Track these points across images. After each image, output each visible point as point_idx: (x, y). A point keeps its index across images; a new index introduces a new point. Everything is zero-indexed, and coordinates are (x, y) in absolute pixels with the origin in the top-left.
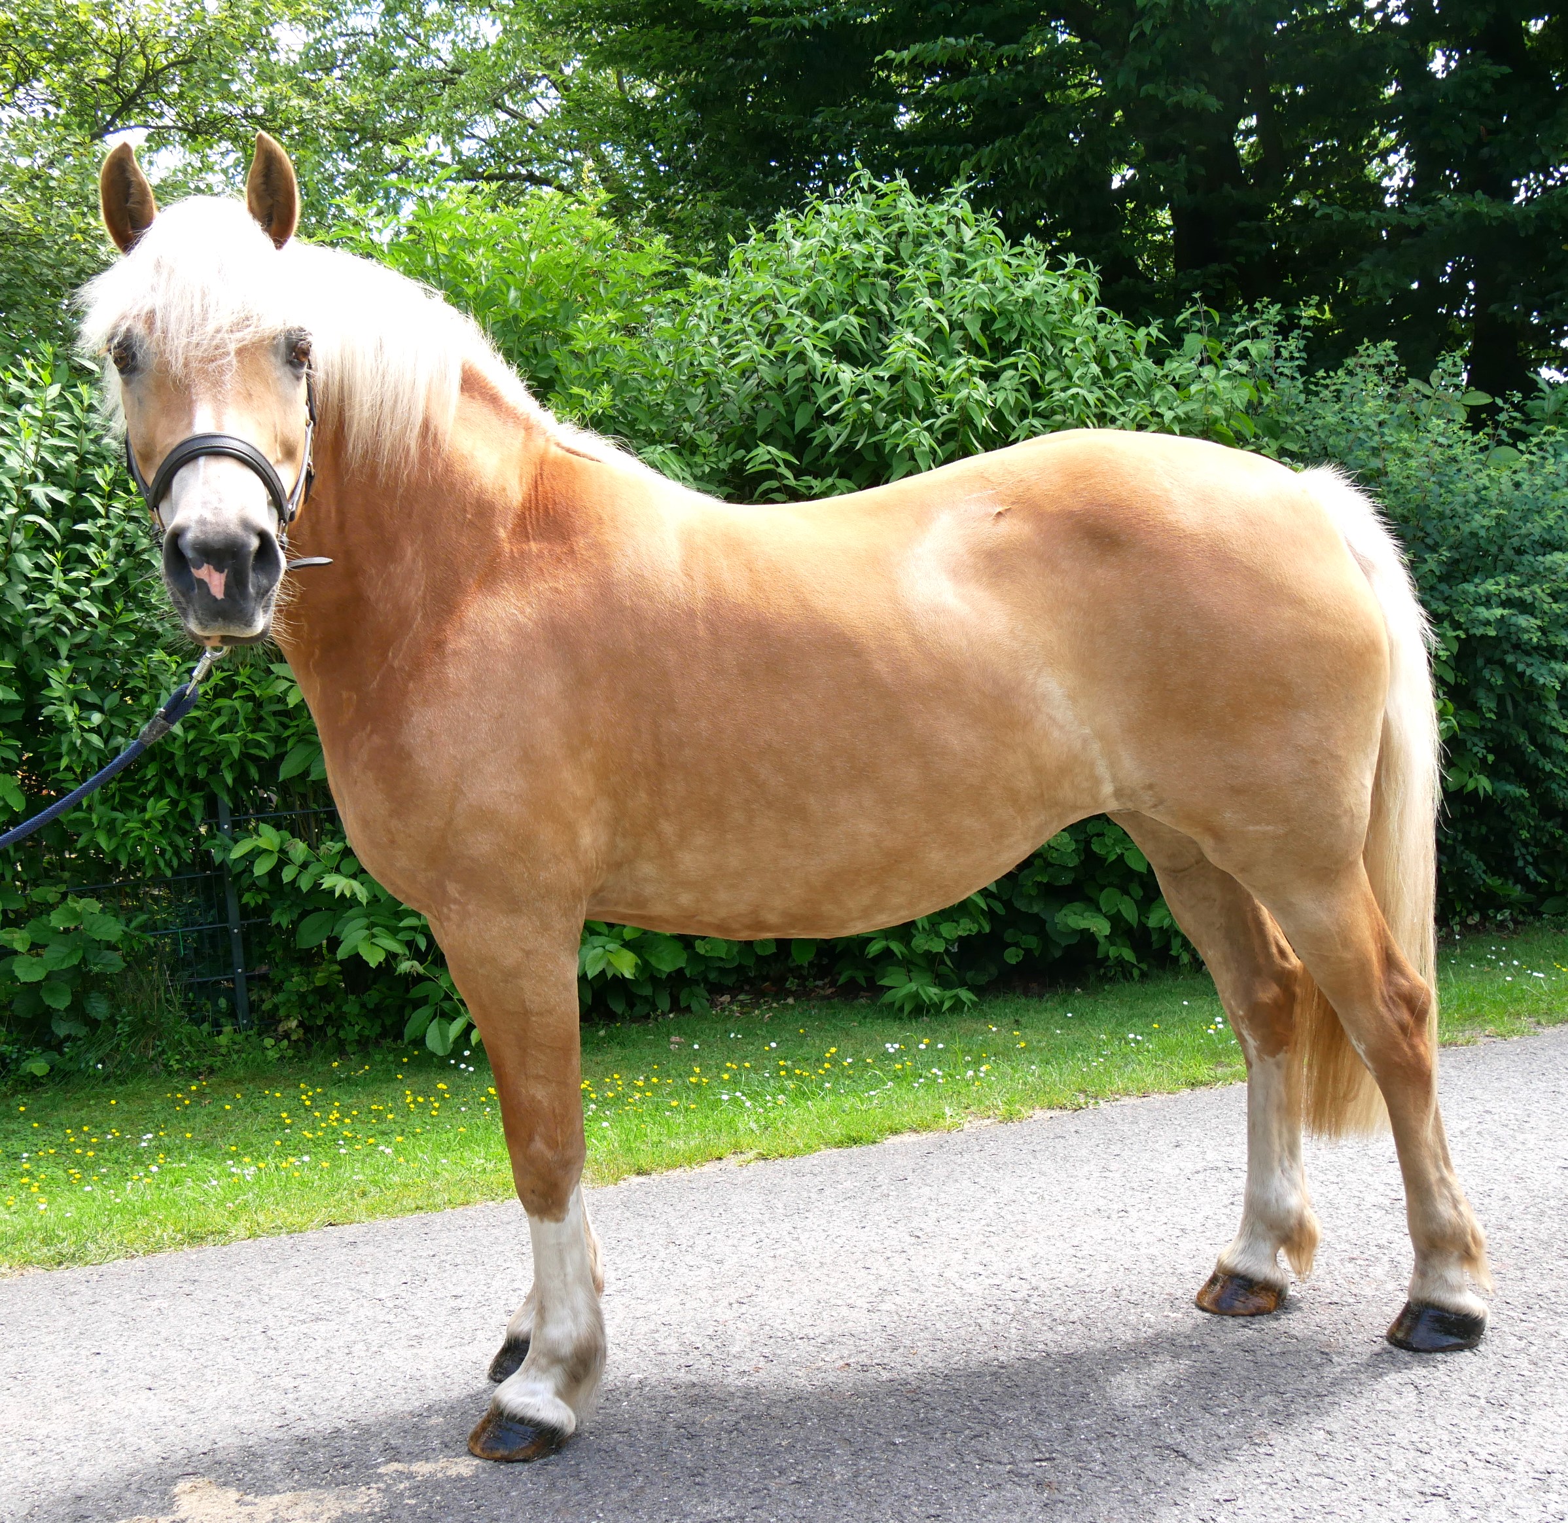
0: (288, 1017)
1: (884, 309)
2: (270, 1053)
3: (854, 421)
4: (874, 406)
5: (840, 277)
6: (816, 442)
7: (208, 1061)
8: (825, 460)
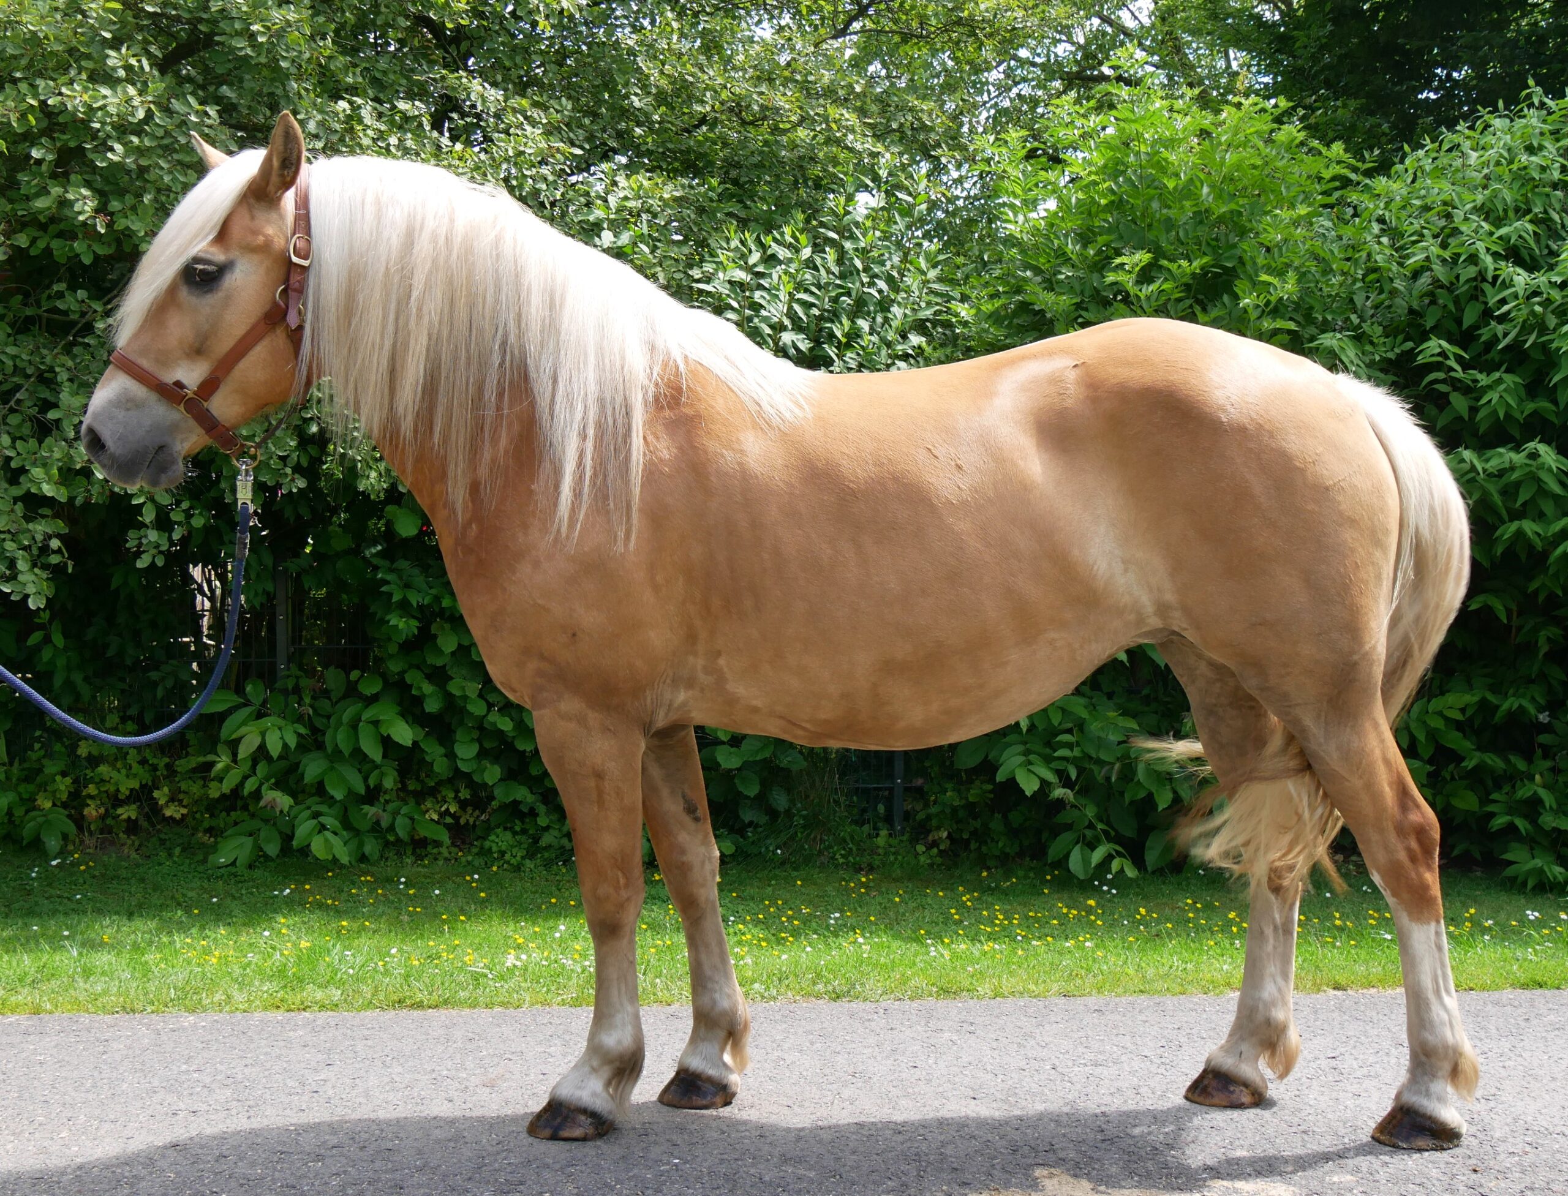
0: (938, 828)
1: (1556, 217)
2: (922, 859)
3: (1524, 322)
4: (1545, 307)
5: (1516, 186)
6: (1483, 339)
7: (866, 859)
8: (1489, 357)
